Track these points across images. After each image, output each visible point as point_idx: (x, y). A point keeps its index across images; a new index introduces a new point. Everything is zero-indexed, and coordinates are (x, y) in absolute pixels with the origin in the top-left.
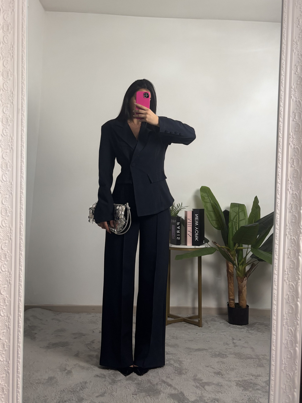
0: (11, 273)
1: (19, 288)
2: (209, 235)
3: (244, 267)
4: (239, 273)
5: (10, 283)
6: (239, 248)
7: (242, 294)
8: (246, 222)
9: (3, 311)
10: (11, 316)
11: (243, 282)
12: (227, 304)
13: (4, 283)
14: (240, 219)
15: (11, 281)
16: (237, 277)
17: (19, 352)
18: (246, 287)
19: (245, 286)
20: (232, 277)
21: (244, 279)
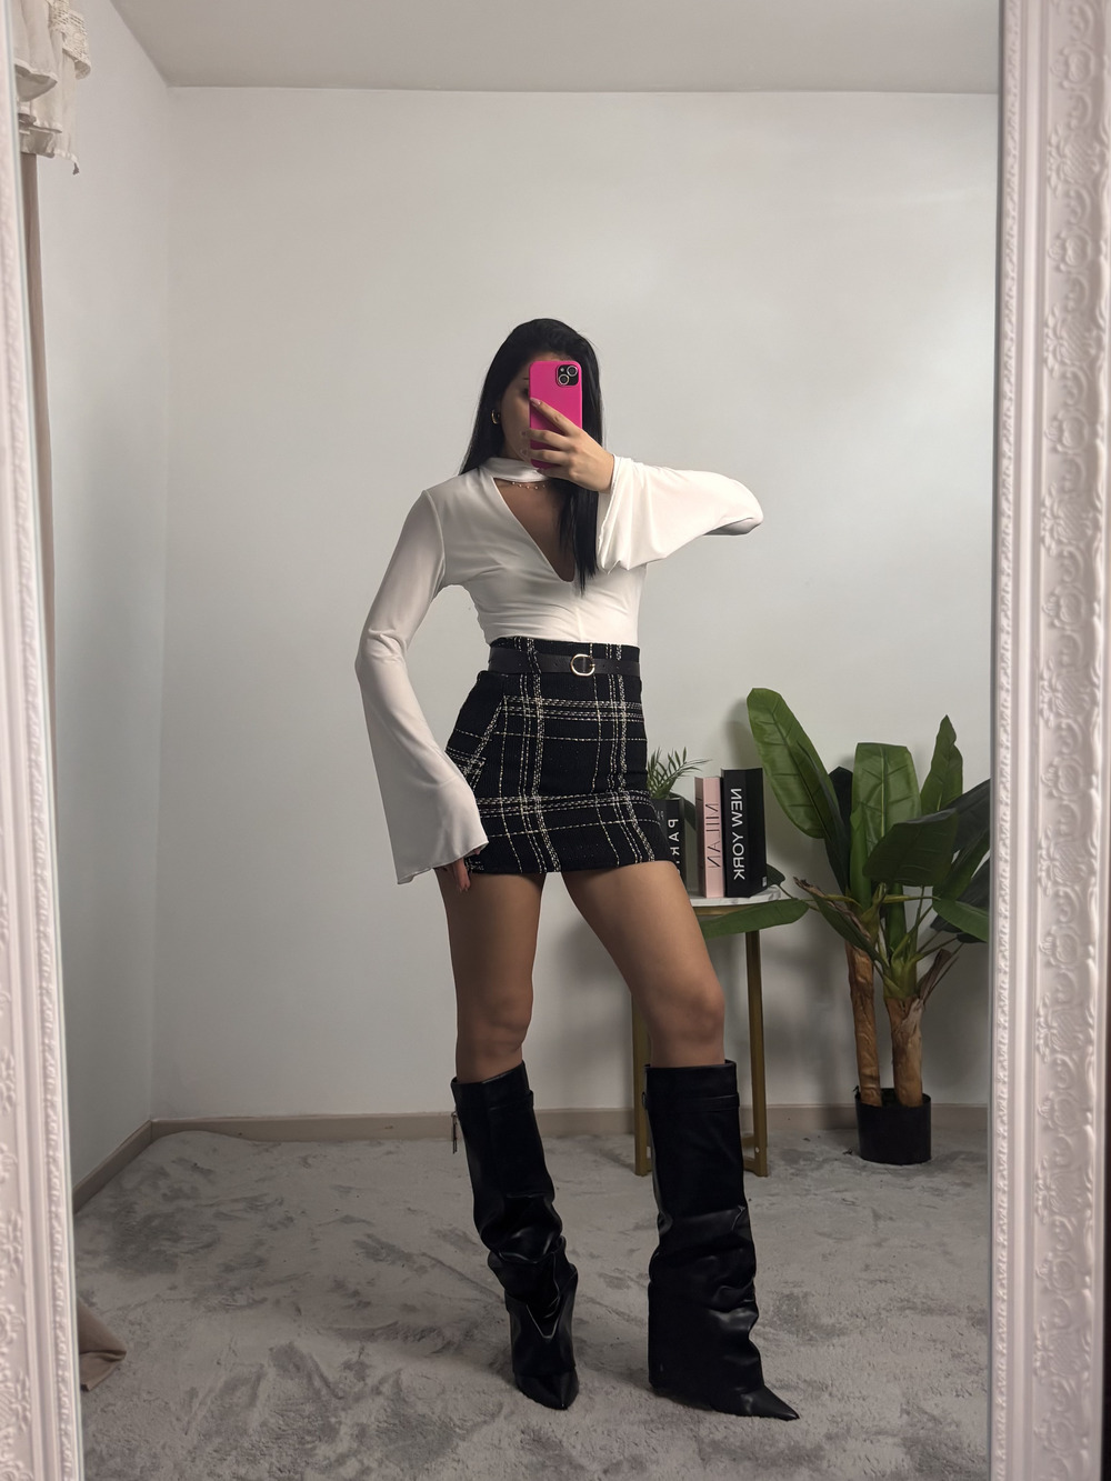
1: (47, 1116)
3: (909, 965)
4: (893, 985)
8: (913, 807)
11: (907, 1015)
12: (855, 1093)
15: (15, 1091)
16: (885, 999)
17: (62, 1345)
18: (919, 1031)
19: (915, 1031)
20: (869, 1001)
21: (910, 1008)
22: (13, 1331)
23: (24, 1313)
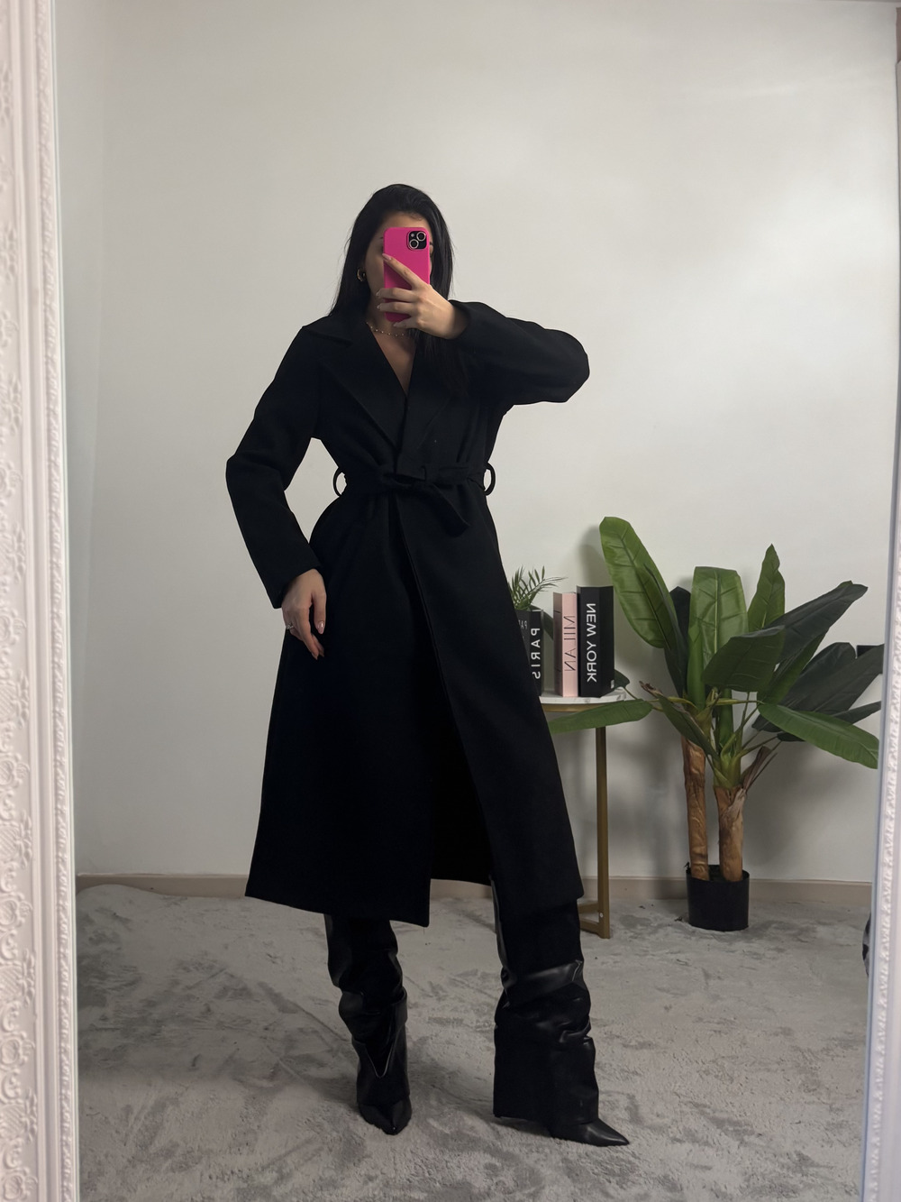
0: (30, 822)
1: (58, 870)
2: (631, 662)
3: (735, 759)
4: (721, 775)
5: (27, 855)
6: (721, 701)
7: (732, 840)
8: (741, 623)
9: (8, 944)
10: (35, 956)
11: (732, 802)
12: (686, 869)
13: (9, 855)
14: (723, 616)
15: (32, 848)
16: (715, 788)
17: (66, 1068)
18: (741, 816)
19: (738, 816)
20: (700, 790)
21: (735, 796)
22: (24, 1054)
23: (35, 1040)
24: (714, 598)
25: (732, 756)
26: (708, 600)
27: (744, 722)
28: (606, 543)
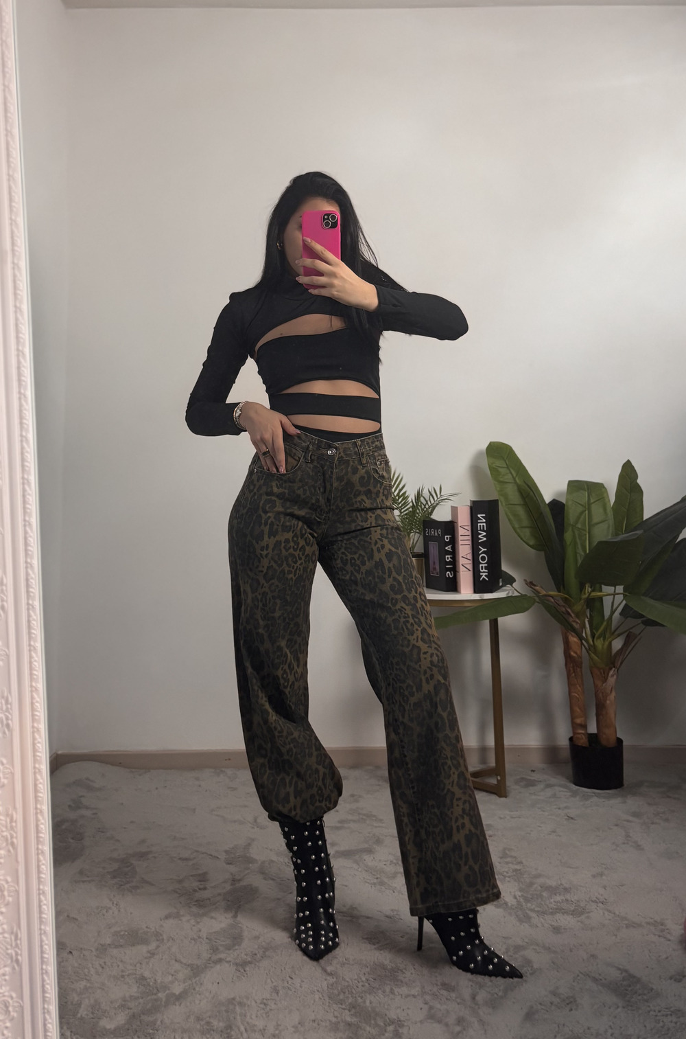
2: (515, 563)
3: (607, 643)
4: (595, 658)
7: (607, 712)
10: (16, 813)
11: (605, 680)
12: (569, 737)
14: (595, 520)
15: (11, 720)
20: (579, 670)
21: (608, 674)
24: (585, 507)
25: (604, 641)
26: (580, 509)
27: (613, 612)
28: (492, 464)
